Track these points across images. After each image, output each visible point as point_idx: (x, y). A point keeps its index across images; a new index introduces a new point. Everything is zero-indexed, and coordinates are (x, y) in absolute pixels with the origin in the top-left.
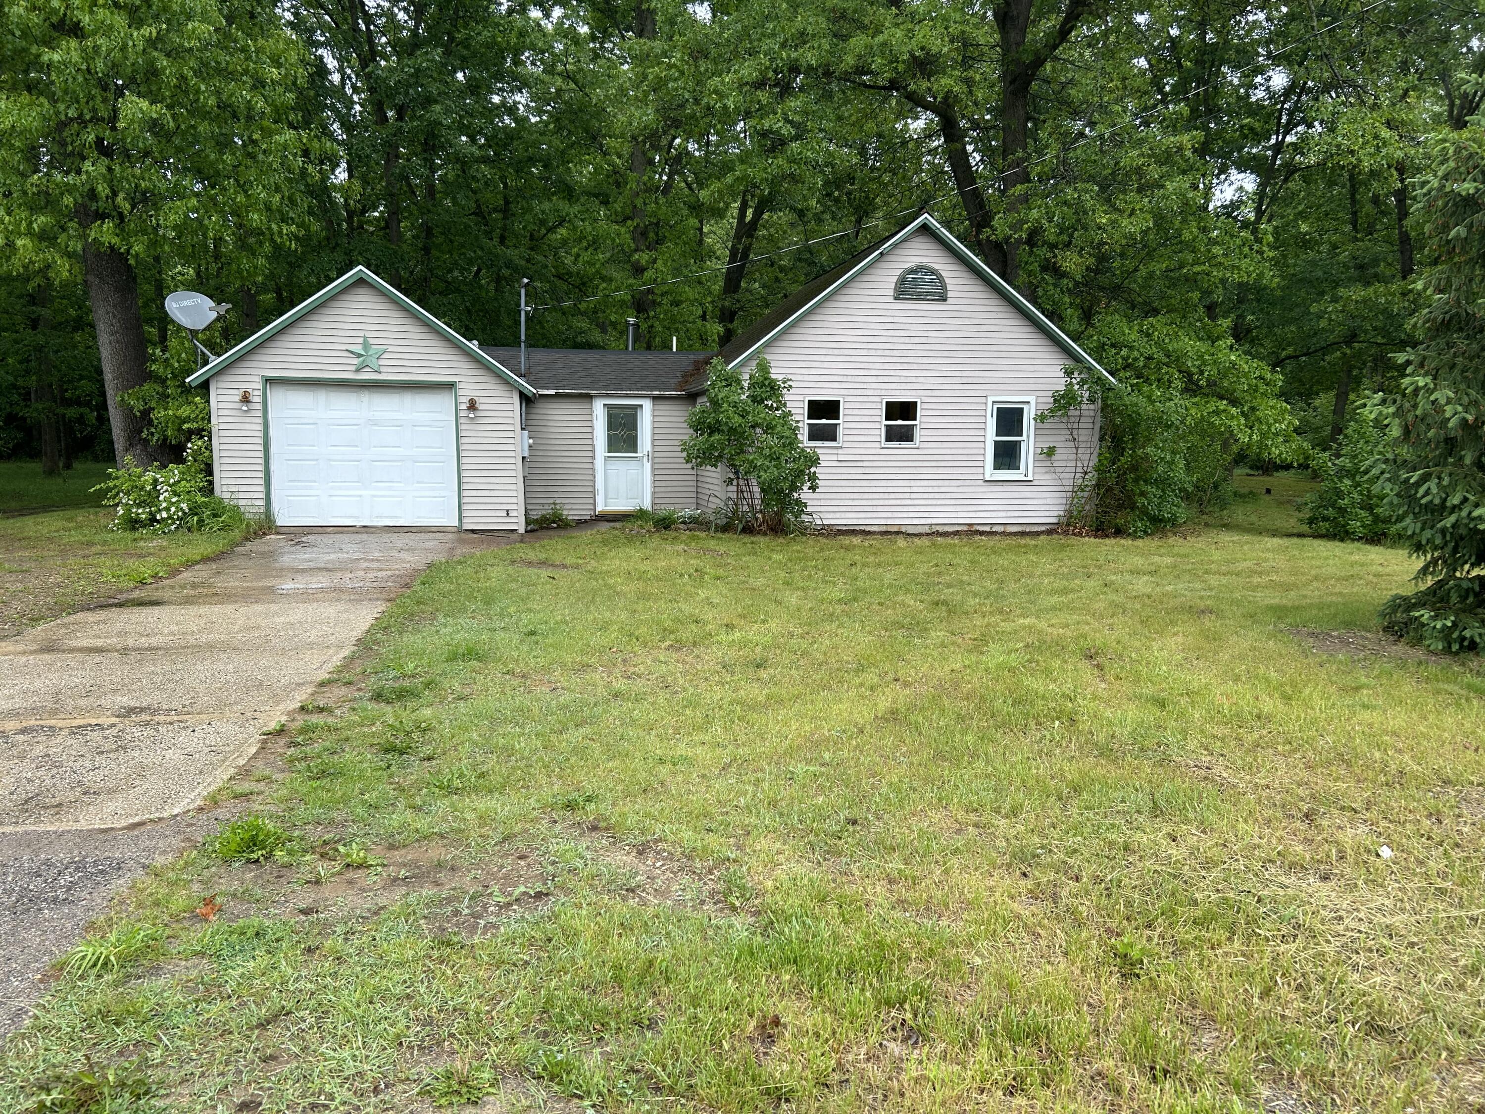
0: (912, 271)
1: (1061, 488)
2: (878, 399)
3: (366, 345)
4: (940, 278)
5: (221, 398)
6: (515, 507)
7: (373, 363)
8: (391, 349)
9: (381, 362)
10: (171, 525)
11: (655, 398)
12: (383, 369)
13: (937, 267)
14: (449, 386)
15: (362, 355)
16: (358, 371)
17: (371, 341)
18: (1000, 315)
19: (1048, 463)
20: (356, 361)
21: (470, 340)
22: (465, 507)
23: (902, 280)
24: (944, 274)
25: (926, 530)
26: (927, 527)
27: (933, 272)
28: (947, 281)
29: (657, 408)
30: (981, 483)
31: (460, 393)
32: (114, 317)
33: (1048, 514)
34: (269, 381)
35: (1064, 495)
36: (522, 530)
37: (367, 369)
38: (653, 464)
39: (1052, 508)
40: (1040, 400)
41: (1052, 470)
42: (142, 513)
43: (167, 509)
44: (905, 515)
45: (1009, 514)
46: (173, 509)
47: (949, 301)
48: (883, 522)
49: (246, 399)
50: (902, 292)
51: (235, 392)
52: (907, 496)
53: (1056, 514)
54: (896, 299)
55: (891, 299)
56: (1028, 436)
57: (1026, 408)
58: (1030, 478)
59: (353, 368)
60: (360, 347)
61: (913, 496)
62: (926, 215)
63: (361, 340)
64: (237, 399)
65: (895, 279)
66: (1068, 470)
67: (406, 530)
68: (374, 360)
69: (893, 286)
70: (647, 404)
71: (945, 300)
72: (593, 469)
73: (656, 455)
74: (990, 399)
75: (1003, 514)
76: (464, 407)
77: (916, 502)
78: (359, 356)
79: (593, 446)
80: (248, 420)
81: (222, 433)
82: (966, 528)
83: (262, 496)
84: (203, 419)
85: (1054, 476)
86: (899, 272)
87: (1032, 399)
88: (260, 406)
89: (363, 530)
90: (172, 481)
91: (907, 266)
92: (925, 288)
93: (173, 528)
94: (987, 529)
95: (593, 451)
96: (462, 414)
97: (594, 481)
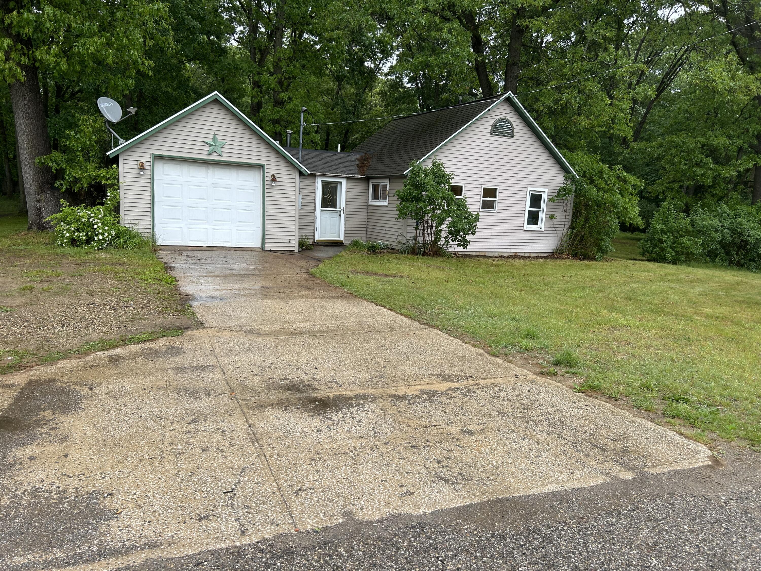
0: (500, 121)
1: (556, 235)
2: (480, 186)
3: (214, 139)
4: (511, 125)
5: (126, 166)
6: (294, 238)
7: (219, 150)
8: (229, 142)
9: (223, 150)
10: (104, 244)
11: (348, 179)
12: (224, 154)
13: (511, 119)
14: (262, 167)
15: (212, 145)
16: (209, 154)
17: (218, 137)
18: (536, 147)
19: (551, 223)
20: (208, 148)
21: (275, 140)
22: (266, 237)
23: (494, 126)
24: (513, 123)
25: (496, 255)
26: (497, 253)
27: (509, 122)
28: (515, 127)
29: (349, 184)
30: (522, 231)
31: (267, 171)
32: (29, 108)
33: (548, 248)
34: (157, 157)
35: (557, 238)
36: (297, 251)
37: (215, 154)
38: (346, 215)
39: (550, 245)
40: (550, 191)
41: (552, 226)
42: (82, 236)
43: (102, 234)
44: (488, 247)
45: (532, 247)
46: (106, 234)
47: (515, 137)
48: (478, 250)
49: (142, 167)
50: (495, 131)
51: (136, 163)
52: (489, 237)
53: (552, 248)
54: (491, 134)
55: (489, 134)
56: (543, 209)
57: (543, 194)
58: (543, 230)
59: (206, 152)
60: (211, 140)
61: (492, 237)
62: (510, 92)
63: (212, 136)
64: (136, 167)
65: (491, 124)
66: (560, 226)
67: (234, 249)
68: (219, 149)
69: (490, 127)
70: (344, 182)
71: (513, 137)
72: (314, 216)
73: (348, 210)
74: (529, 189)
75: (530, 247)
76: (268, 179)
77: (493, 240)
78: (210, 145)
79: (315, 203)
80: (142, 180)
81: (126, 187)
82: (513, 254)
83: (150, 227)
84: (114, 178)
85: (553, 229)
86: (493, 120)
87: (546, 190)
88: (149, 172)
89: (208, 248)
90: (100, 216)
91: (497, 117)
92: (504, 130)
93: (105, 245)
94: (522, 255)
95: (315, 206)
96: (267, 183)
97: (314, 223)
